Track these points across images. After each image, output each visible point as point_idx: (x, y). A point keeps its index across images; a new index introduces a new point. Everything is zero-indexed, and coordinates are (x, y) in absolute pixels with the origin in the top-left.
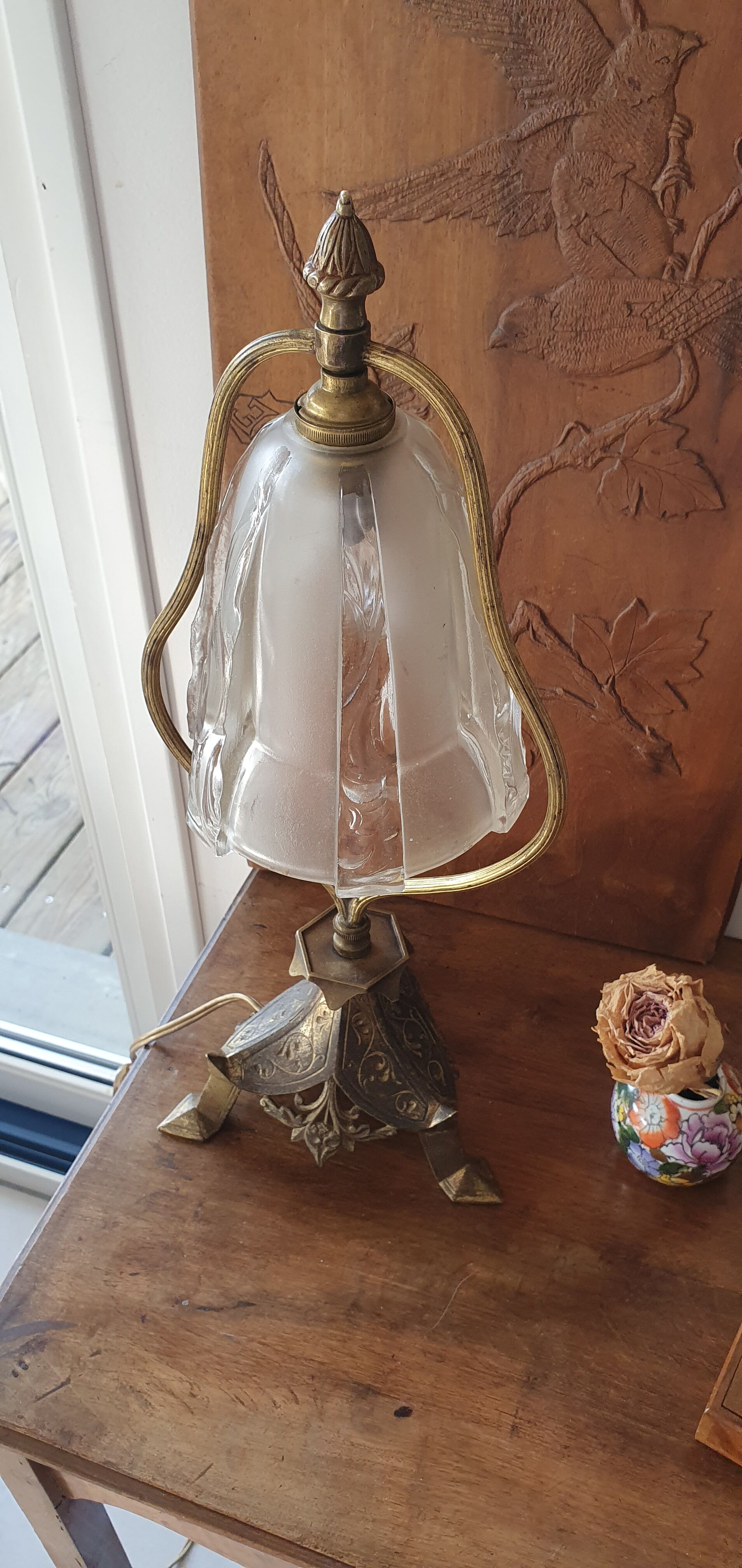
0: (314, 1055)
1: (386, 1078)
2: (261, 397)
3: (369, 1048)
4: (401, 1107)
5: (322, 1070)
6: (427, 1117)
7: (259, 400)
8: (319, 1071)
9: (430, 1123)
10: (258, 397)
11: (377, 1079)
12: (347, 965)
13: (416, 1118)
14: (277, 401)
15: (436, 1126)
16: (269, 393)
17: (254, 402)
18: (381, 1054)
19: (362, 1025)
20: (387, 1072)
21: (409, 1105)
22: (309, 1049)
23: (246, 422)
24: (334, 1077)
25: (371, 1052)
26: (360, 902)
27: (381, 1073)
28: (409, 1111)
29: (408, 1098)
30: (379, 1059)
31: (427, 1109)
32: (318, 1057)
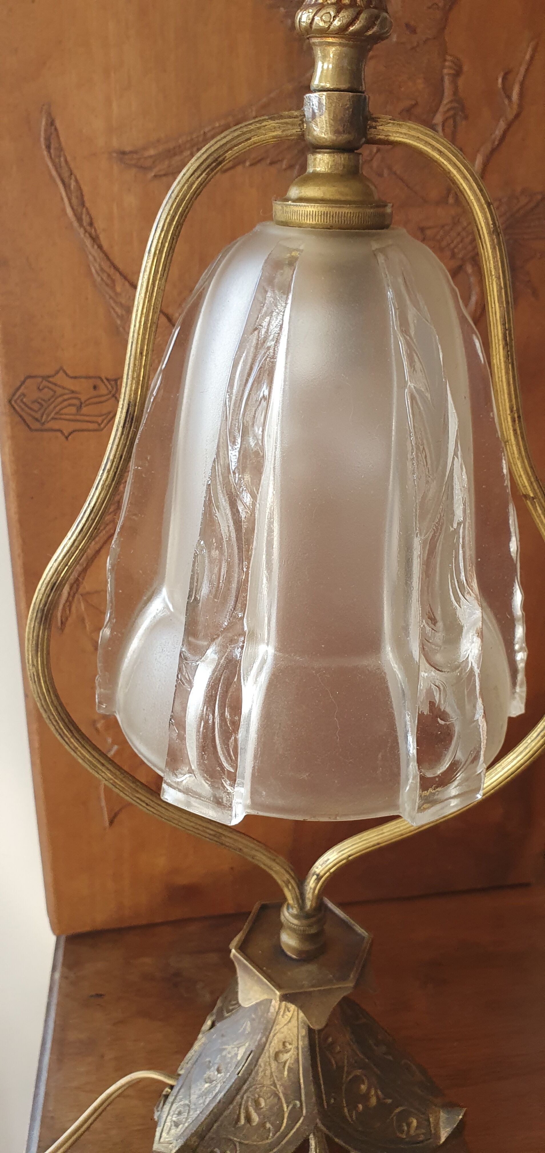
0: (285, 1106)
1: (373, 1101)
2: (53, 376)
3: (346, 1069)
4: (402, 1132)
5: (300, 1121)
6: (433, 1131)
7: (51, 379)
8: (298, 1125)
9: (439, 1138)
10: (49, 377)
11: (366, 1107)
12: (312, 968)
13: (422, 1138)
14: (72, 378)
15: (447, 1139)
16: (61, 371)
17: (45, 383)
18: (358, 1072)
19: (332, 1043)
20: (373, 1092)
21: (409, 1125)
22: (276, 1100)
23: (36, 406)
24: (320, 1125)
25: (349, 1073)
26: (322, 877)
27: (366, 1097)
28: (412, 1132)
29: (404, 1117)
30: (357, 1080)
31: (429, 1121)
32: (290, 1107)
